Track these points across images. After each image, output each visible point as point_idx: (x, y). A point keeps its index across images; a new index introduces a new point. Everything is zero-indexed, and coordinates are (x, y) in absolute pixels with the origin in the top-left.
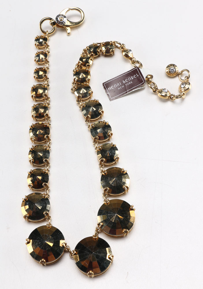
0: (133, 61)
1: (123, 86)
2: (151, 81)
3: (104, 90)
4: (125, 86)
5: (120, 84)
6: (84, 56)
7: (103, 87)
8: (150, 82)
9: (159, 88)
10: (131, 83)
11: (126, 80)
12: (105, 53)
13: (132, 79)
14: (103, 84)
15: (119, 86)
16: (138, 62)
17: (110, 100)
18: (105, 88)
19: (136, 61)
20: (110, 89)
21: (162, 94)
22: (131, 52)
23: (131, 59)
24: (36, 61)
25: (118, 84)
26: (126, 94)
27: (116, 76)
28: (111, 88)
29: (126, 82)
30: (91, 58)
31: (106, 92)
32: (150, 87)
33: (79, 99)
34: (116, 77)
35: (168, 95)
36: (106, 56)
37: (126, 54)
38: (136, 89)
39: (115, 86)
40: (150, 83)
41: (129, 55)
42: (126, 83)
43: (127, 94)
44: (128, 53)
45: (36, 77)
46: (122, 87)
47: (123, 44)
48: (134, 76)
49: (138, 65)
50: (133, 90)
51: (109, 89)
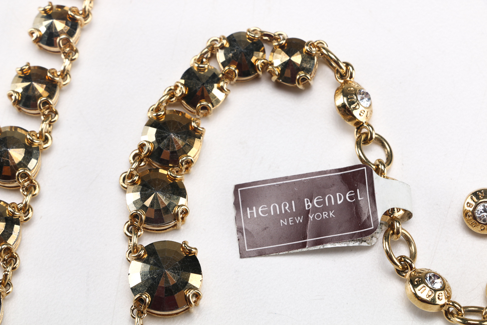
0: (363, 137)
1: (300, 220)
2: (398, 232)
3: (232, 212)
4: (306, 219)
5: (291, 206)
6: (200, 70)
7: (231, 199)
8: (393, 233)
9: (419, 264)
10: (329, 215)
11: (315, 201)
12: (278, 79)
13: (339, 202)
14: (237, 187)
15: (286, 215)
16: (381, 142)
17: (243, 255)
18: (236, 204)
19: (374, 136)
20: (252, 214)
21: (419, 294)
22: (365, 103)
23: (359, 125)
24: (35, 36)
25: (285, 205)
26: (300, 250)
27: (289, 175)
28: (258, 211)
29: (313, 205)
30: (222, 84)
31: (237, 218)
32: (387, 252)
33: (135, 224)
34: (286, 178)
35: (438, 302)
36: (278, 85)
37: (344, 105)
38: (338, 245)
39: (275, 207)
40: (395, 236)
41: (356, 113)
42: (315, 210)
43: (304, 250)
44: (353, 106)
45: (13, 97)
46: (294, 221)
47: (347, 65)
48: (347, 195)
49: (375, 154)
50: (329, 246)
51: (249, 212)
